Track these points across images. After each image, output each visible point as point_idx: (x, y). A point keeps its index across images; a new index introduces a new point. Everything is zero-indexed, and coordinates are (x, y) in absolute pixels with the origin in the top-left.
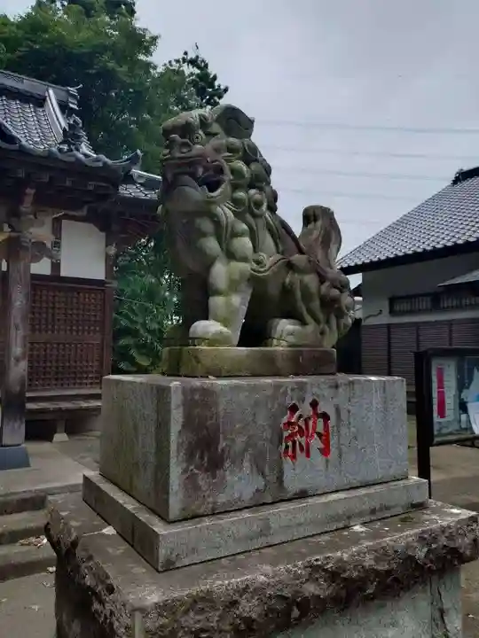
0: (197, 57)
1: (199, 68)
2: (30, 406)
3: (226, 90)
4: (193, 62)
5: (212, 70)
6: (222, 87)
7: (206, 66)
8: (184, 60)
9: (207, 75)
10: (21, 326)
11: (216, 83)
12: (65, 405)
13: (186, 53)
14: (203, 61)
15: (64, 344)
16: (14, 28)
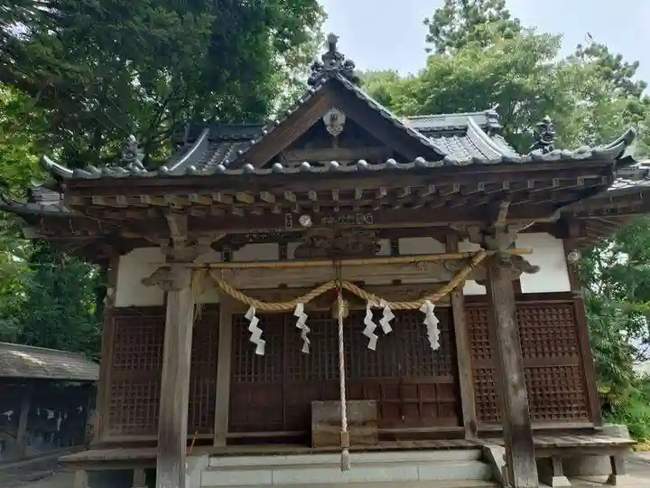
0: (594, 45)
1: (597, 54)
2: (536, 441)
3: (636, 65)
4: (590, 52)
5: (613, 52)
6: (630, 64)
7: (605, 50)
8: (578, 54)
9: (609, 58)
10: (513, 350)
11: (622, 63)
12: (559, 441)
13: (579, 46)
14: (600, 46)
15: (538, 369)
16: (420, 83)
